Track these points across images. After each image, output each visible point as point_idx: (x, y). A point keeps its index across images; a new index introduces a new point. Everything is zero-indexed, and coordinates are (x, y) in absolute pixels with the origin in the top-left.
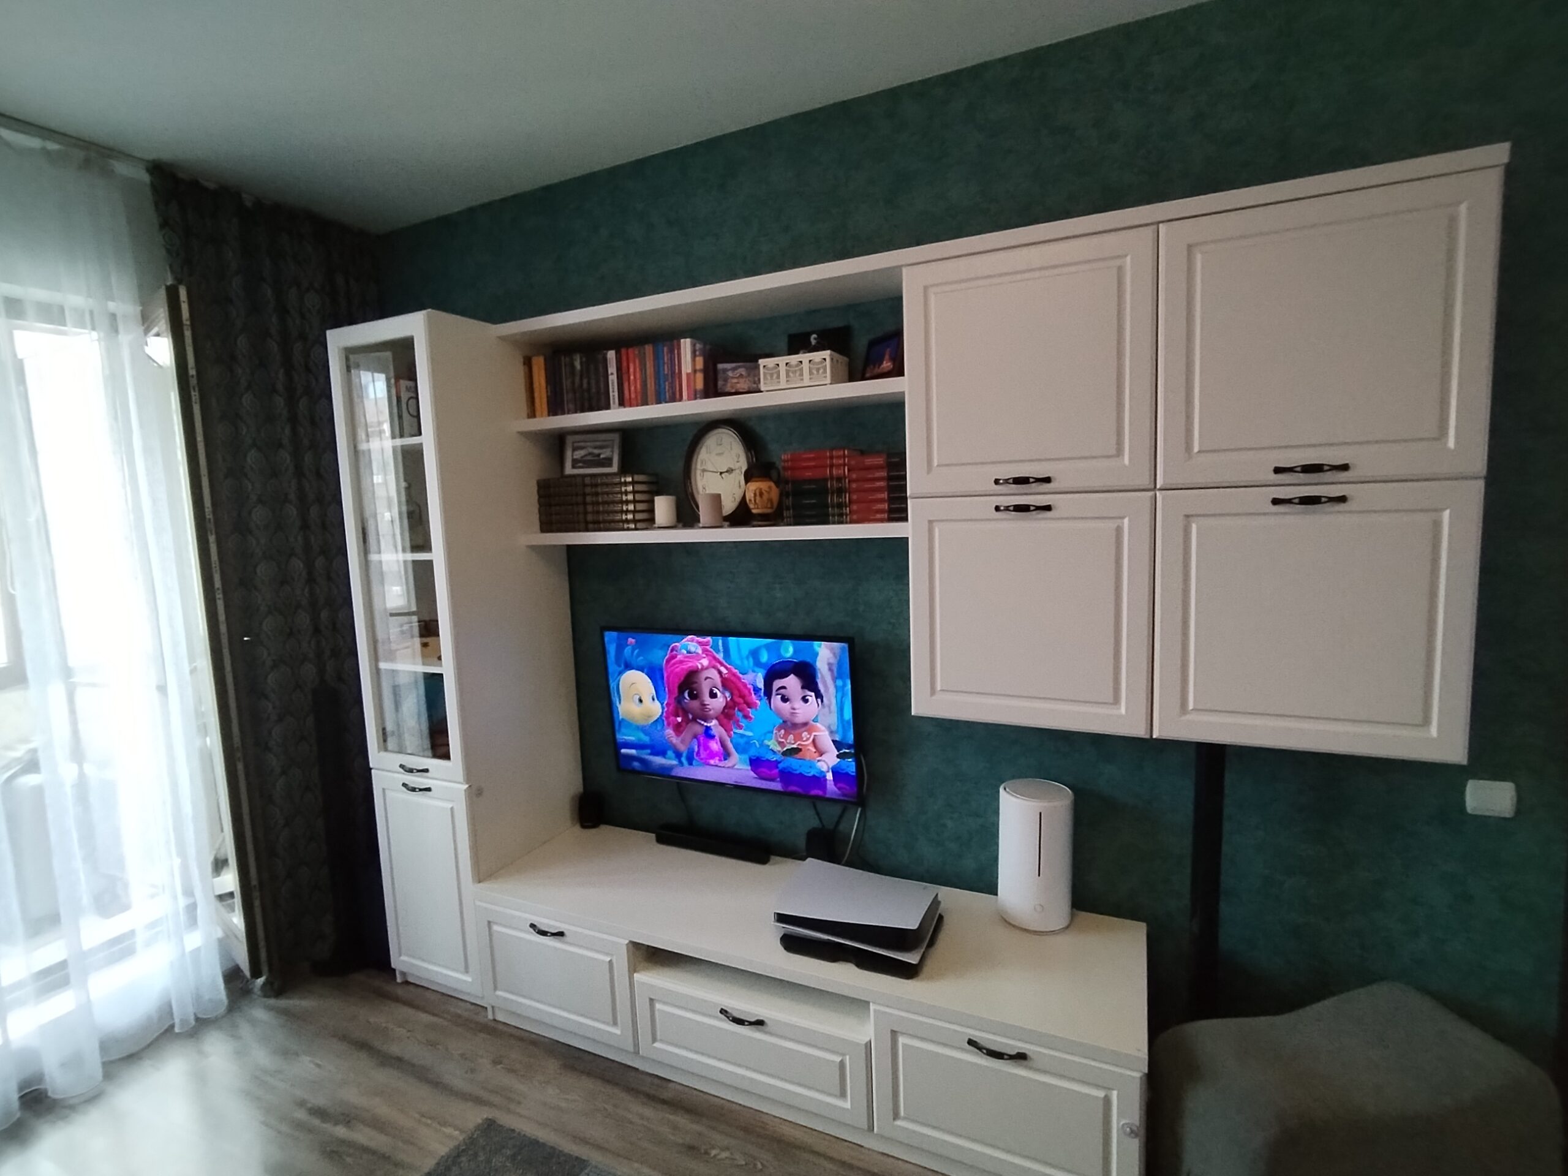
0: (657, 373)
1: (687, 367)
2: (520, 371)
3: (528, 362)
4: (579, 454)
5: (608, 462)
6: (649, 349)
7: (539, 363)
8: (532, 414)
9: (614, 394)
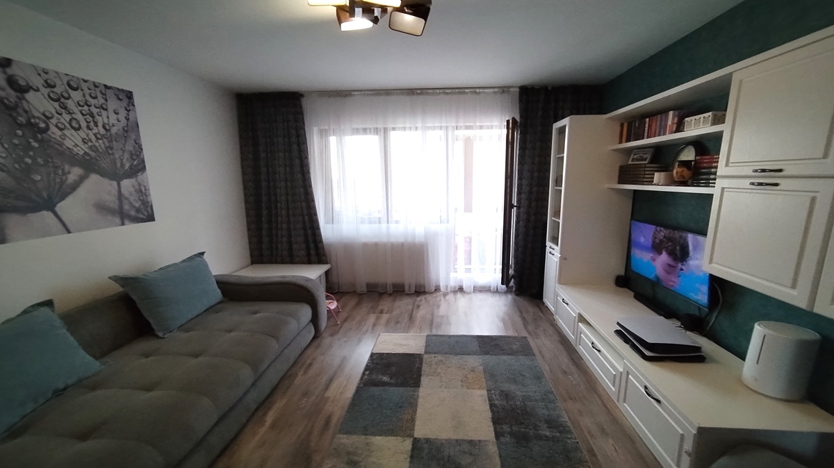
0: (660, 126)
1: (670, 123)
2: (618, 128)
3: (622, 125)
4: (635, 157)
5: (645, 159)
6: (659, 116)
7: (626, 126)
8: (621, 142)
9: (646, 134)
